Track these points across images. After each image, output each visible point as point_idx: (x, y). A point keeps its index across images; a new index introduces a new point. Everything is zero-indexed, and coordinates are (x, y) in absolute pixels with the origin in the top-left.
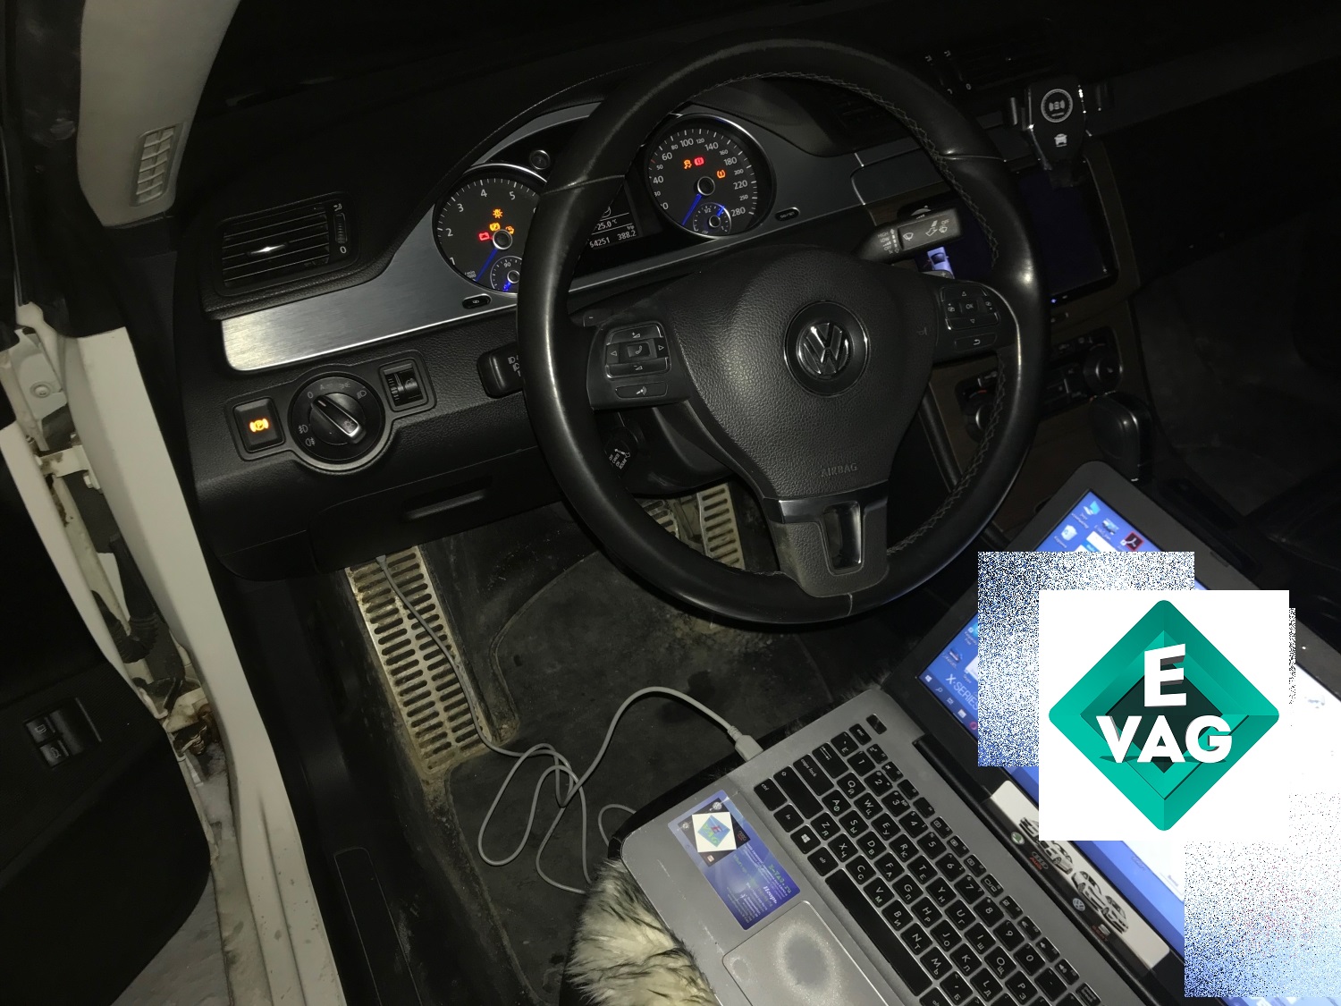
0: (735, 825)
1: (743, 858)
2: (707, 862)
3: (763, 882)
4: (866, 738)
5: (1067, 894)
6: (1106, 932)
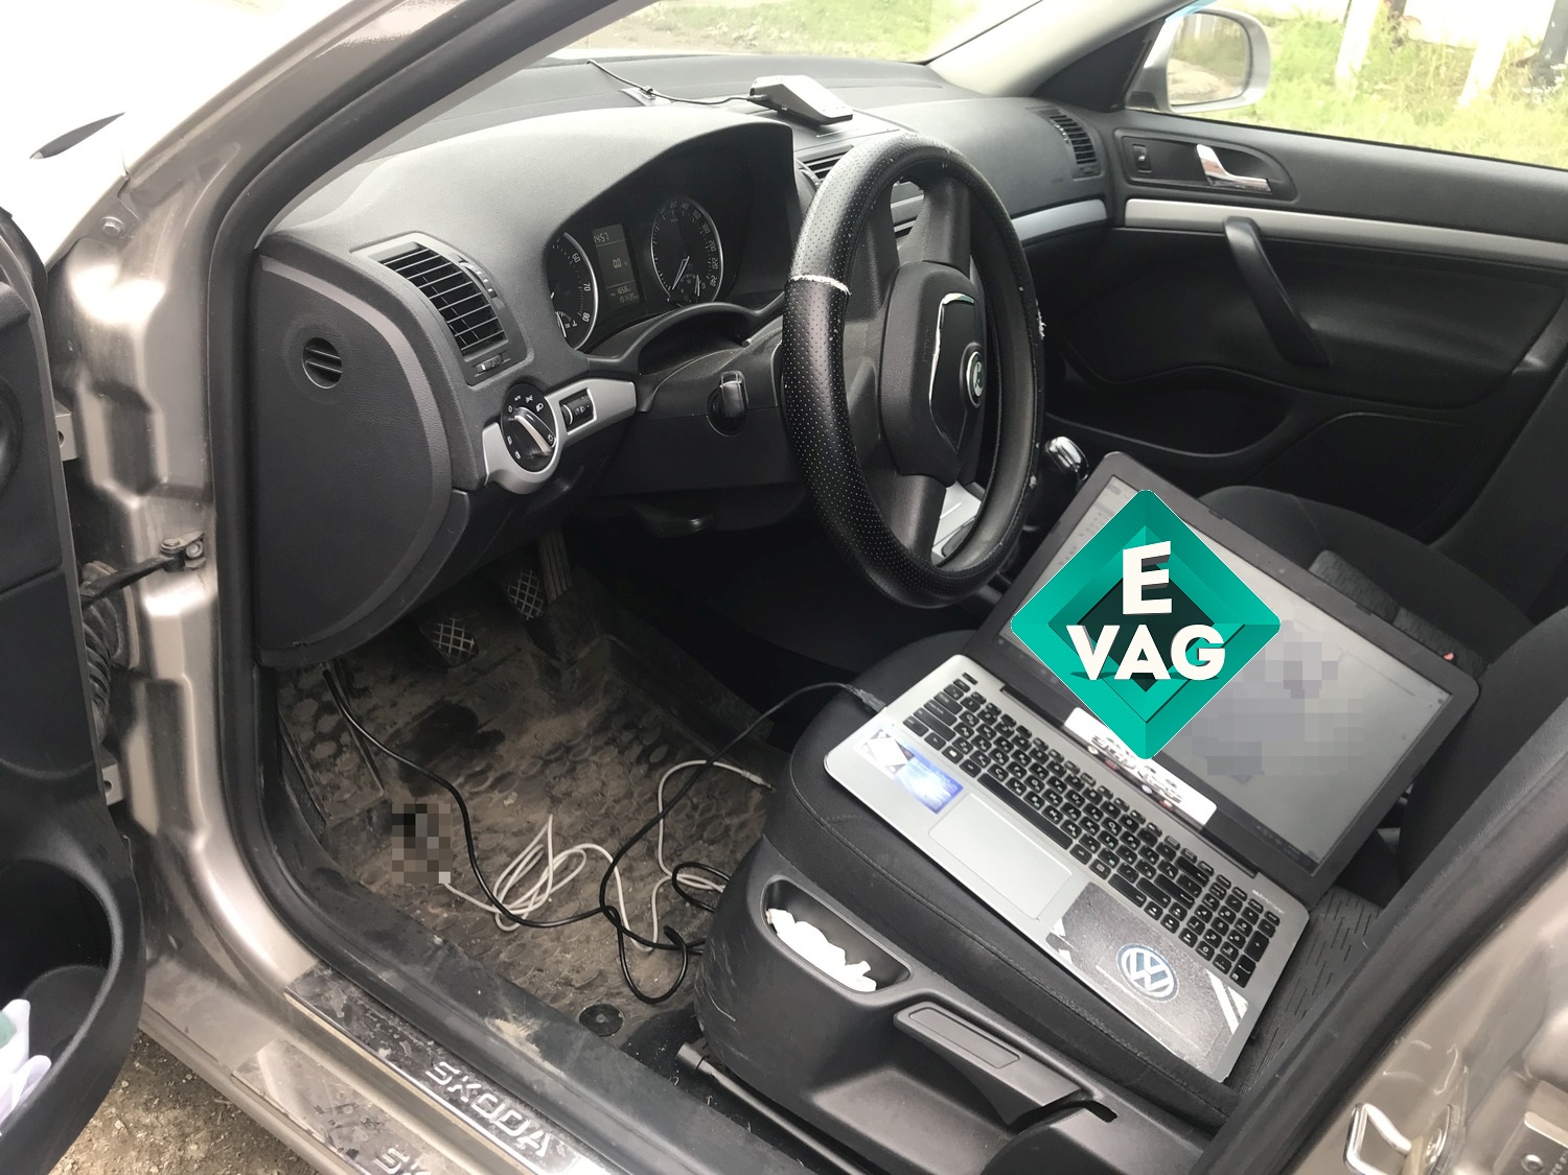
1: (915, 768)
4: (967, 689)
5: (1137, 784)
6: (1169, 805)
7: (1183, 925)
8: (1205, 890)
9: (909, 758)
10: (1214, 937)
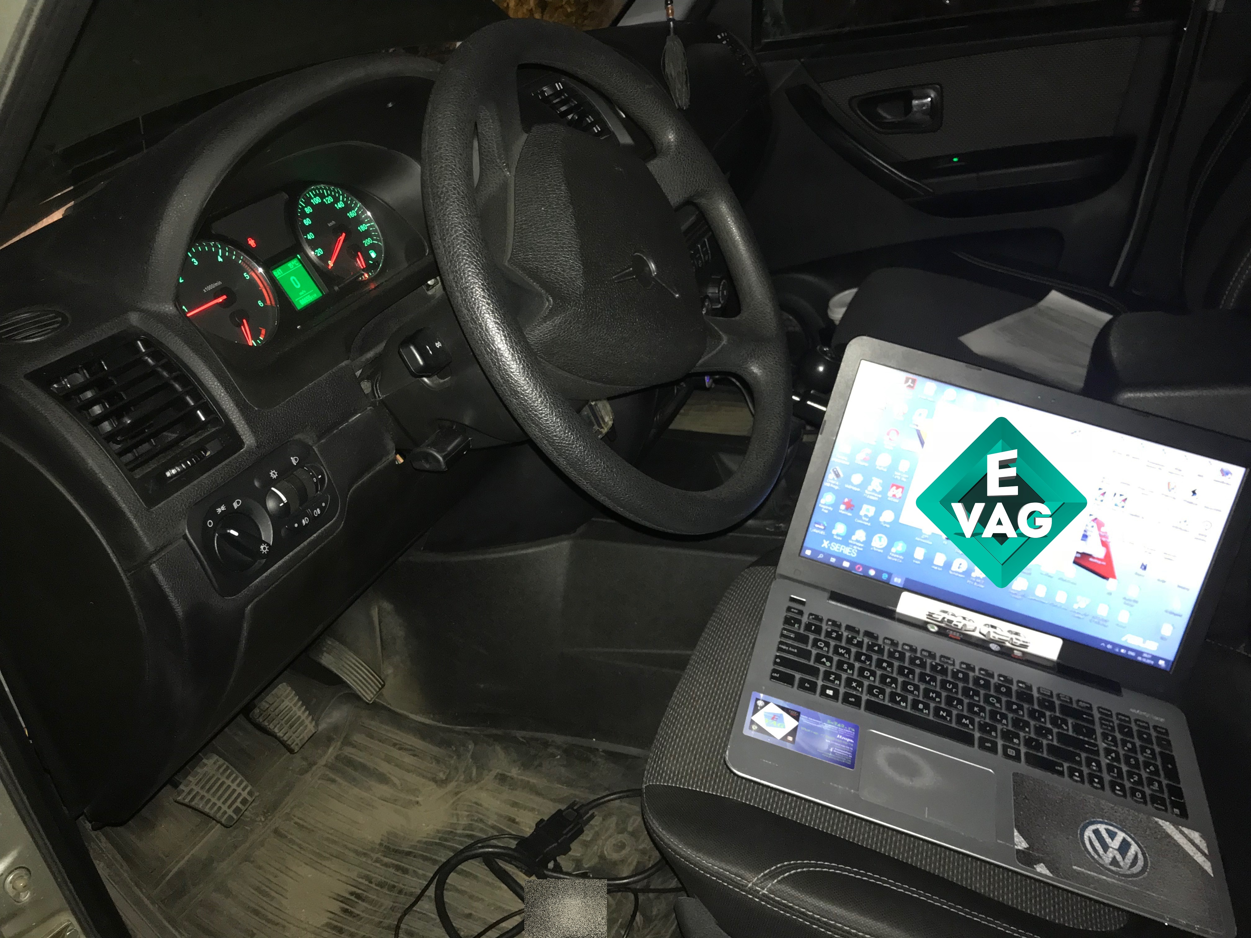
0: (783, 708)
1: (808, 727)
2: (789, 741)
3: (833, 734)
4: (801, 613)
5: (982, 644)
6: (1019, 654)
7: (1107, 778)
8: (1099, 731)
9: (797, 718)
10: (1136, 778)
